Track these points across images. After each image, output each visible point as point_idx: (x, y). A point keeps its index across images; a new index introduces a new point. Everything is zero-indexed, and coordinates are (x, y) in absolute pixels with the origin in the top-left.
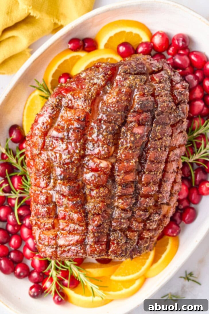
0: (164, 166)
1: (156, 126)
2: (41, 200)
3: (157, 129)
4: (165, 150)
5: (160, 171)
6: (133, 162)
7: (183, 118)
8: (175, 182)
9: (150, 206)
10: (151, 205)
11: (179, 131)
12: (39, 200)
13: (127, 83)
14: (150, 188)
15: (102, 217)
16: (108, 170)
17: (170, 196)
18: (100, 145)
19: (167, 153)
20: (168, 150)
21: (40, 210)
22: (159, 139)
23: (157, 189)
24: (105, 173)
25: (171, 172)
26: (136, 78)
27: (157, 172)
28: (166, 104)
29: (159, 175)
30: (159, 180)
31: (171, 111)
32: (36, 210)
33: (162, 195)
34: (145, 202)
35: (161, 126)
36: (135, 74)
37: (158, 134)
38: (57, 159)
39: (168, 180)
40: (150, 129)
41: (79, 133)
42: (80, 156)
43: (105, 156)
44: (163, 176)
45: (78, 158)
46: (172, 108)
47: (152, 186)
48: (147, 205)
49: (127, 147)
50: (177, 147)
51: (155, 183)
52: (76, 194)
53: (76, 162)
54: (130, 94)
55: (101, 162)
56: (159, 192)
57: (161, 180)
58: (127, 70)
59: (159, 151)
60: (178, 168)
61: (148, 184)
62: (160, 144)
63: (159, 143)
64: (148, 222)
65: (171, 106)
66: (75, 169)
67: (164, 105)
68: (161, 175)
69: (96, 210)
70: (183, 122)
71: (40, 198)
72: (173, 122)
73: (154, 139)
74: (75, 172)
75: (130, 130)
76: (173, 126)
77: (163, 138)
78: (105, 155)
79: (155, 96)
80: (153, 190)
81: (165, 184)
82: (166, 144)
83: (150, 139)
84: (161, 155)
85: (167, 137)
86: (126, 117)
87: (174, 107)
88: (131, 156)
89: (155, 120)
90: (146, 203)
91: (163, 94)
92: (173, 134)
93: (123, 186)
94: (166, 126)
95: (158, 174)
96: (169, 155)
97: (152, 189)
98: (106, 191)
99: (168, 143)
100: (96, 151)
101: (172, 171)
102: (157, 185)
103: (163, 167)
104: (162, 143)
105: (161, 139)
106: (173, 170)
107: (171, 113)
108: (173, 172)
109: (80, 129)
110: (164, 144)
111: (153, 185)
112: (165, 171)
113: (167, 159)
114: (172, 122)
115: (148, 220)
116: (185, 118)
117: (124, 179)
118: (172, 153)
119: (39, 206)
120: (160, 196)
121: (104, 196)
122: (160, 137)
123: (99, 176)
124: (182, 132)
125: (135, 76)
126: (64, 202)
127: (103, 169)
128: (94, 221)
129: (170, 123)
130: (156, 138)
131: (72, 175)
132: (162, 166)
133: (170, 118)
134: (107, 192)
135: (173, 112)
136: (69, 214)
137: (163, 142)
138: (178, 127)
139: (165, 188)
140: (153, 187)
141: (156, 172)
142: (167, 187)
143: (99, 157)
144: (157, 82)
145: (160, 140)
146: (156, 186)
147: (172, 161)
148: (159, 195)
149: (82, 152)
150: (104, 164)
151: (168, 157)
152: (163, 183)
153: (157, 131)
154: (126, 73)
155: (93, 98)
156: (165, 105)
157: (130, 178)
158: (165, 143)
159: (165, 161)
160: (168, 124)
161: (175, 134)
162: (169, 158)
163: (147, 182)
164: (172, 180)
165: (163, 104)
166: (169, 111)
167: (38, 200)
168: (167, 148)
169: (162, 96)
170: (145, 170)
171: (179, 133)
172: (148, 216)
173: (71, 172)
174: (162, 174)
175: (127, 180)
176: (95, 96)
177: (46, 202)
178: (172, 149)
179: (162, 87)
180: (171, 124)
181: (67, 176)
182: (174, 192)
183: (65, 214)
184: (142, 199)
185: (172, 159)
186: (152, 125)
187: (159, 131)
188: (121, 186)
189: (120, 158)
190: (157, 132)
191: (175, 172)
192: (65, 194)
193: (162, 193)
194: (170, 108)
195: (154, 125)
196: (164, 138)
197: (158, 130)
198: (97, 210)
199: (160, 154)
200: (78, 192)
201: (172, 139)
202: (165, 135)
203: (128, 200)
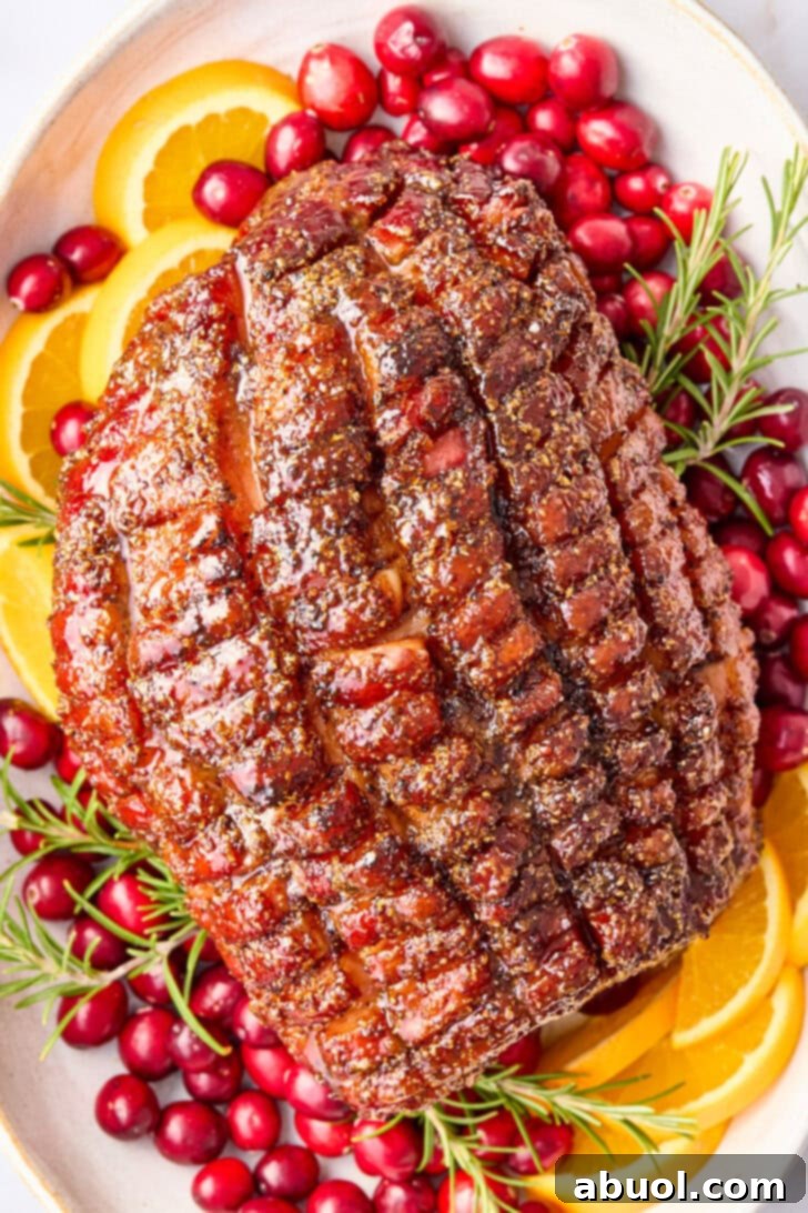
0: (618, 528)
1: (501, 403)
2: (249, 922)
3: (509, 412)
4: (587, 471)
5: (614, 558)
6: (495, 586)
7: (583, 314)
8: (692, 565)
9: (654, 703)
10: (656, 696)
11: (593, 369)
12: (241, 926)
13: (298, 310)
14: (616, 639)
15: (502, 850)
16: (419, 671)
17: (706, 623)
18: (342, 592)
19: (600, 473)
20: (593, 461)
21: (268, 956)
22: (540, 444)
23: (641, 629)
24: (416, 689)
25: (656, 537)
26: (322, 273)
27: (606, 566)
28: (490, 301)
29: (619, 575)
30: (628, 591)
31: (521, 316)
32: (253, 965)
33: (674, 636)
34: (630, 702)
35: (518, 393)
36: (311, 261)
37: (525, 427)
38: (214, 740)
39: (662, 568)
40: (482, 426)
41: (236, 597)
42: (288, 677)
43: (382, 624)
44: (636, 567)
45: (286, 688)
46: (519, 301)
47: (619, 628)
48: (641, 708)
49: (441, 540)
50: (623, 433)
51: (620, 611)
52: (359, 823)
53: (289, 706)
54: (336, 342)
55: (382, 656)
56: (656, 633)
57: (638, 587)
58: (275, 264)
59: (564, 487)
60: (673, 505)
61: (598, 629)
62: (553, 457)
63: (549, 456)
64: (683, 763)
65: (510, 295)
66: (298, 734)
67: (483, 307)
68: (625, 568)
69: (468, 838)
70: (589, 327)
71: (238, 915)
72: (554, 352)
73: (524, 454)
74: (306, 743)
75: (415, 472)
76: (561, 364)
77: (551, 429)
78: (380, 619)
79: (429, 296)
80: (631, 643)
81: (662, 591)
82: (577, 445)
83: (507, 464)
84: (580, 497)
85: (565, 416)
86: (373, 436)
87: (526, 294)
88: (474, 568)
89: (482, 386)
90: (634, 703)
91: (455, 271)
92: (581, 394)
93: (511, 692)
94: (537, 379)
95: (613, 569)
96: (613, 480)
97: (625, 637)
98: (458, 747)
99: (581, 437)
100: (338, 620)
101: (656, 528)
102: (634, 611)
103: (614, 535)
104: (561, 451)
105: (546, 437)
106: (661, 522)
107: (525, 324)
108: (663, 533)
109: (232, 579)
110: (570, 449)
111: (620, 623)
112: (630, 544)
113: (612, 499)
114: (550, 353)
115: (680, 760)
116: (588, 311)
117: (499, 664)
118: (616, 467)
119: (254, 945)
120: (668, 648)
121: (464, 771)
122: (538, 432)
123: (401, 711)
124: (607, 367)
125: (315, 266)
126: (334, 880)
127: (399, 677)
128: (484, 880)
129: (545, 363)
130: (528, 447)
131: (303, 759)
132: (608, 531)
133: (535, 342)
134: (464, 749)
135: (532, 313)
136: (380, 909)
137: (559, 445)
138: (584, 356)
139: (669, 608)
140: (626, 630)
141: (601, 571)
142: (676, 595)
143: (360, 636)
144: (410, 240)
145: (547, 445)
146: (632, 619)
147: (636, 494)
148: (663, 645)
149: (289, 659)
150: (392, 655)
151: (612, 486)
152: (651, 592)
153: (514, 418)
154: (277, 273)
155: (210, 439)
156: (489, 307)
157: (522, 643)
158: (571, 442)
159: (609, 508)
160: (542, 368)
161: (585, 390)
162: (619, 489)
163: (591, 624)
164: (677, 562)
165: (478, 306)
166: (514, 320)
167: (235, 926)
168: (590, 459)
169: (456, 282)
170: (558, 588)
171: (601, 376)
172: (669, 744)
173: (294, 753)
174: (627, 561)
175: (514, 662)
176: (215, 429)
177: (272, 916)
178: (609, 448)
179: (436, 249)
180: (549, 362)
181: (287, 776)
182: (713, 598)
183: (367, 920)
184: (612, 694)
185: (631, 486)
186: (486, 410)
187: (520, 415)
188: (508, 697)
189: (441, 598)
190: (516, 422)
191: (668, 525)
192: (320, 849)
193: (671, 629)
194: (513, 306)
195: (491, 404)
196: (556, 428)
197: (516, 411)
198: (472, 835)
199: (573, 494)
200: (364, 811)
201: (586, 415)
202: (554, 413)
203: (561, 734)
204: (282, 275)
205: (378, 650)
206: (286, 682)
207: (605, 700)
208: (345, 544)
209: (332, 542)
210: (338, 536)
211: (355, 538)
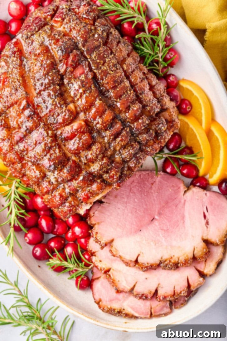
0: (128, 82)
1: (91, 56)
2: (57, 201)
3: (93, 58)
4: (117, 69)
5: (128, 89)
6: (98, 102)
7: (109, 30)
8: (152, 88)
9: (147, 124)
10: (147, 122)
11: (115, 43)
12: (56, 203)
13: (36, 44)
14: (133, 110)
15: (116, 169)
16: (83, 128)
17: (159, 102)
18: (59, 112)
19: (121, 69)
20: (118, 66)
21: (64, 209)
22: (103, 65)
23: (139, 106)
24: (83, 133)
25: (140, 82)
26: (40, 34)
27: (127, 92)
28: (83, 31)
29: (131, 94)
30: (134, 97)
31: (92, 34)
32: (61, 213)
33: (149, 106)
34: (141, 125)
35: (95, 53)
36: (37, 32)
37: (98, 61)
39: (142, 90)
40: (87, 63)
41: (34, 119)
42: (51, 137)
43: (71, 118)
44: (135, 91)
45: (51, 140)
46: (91, 30)
47: (133, 107)
48: (144, 126)
49: (81, 93)
50: (126, 58)
51: (133, 102)
52: (77, 169)
53: (53, 144)
54: (46, 50)
55: (73, 126)
56: (144, 107)
57: (137, 96)
58: (28, 35)
59: (111, 74)
60: (144, 73)
61: (128, 108)
62: (107, 67)
63: (106, 67)
64: (159, 138)
65: (88, 29)
66: (57, 151)
67: (82, 33)
68: (132, 91)
69: (104, 168)
70: (111, 33)
71: (54, 200)
72: (103, 41)
73: (99, 68)
74: (60, 152)
75: (72, 77)
76: (105, 43)
77: (105, 60)
78: (70, 117)
79: (68, 33)
80: (137, 110)
81: (144, 95)
82: (113, 63)
83: (95, 71)
84: (116, 76)
85: (109, 56)
86: (59, 71)
87: (93, 28)
88: (91, 98)
89: (85, 53)
90: (142, 125)
91: (73, 26)
92: (113, 50)
93: (109, 129)
94: (99, 48)
95: (129, 92)
96: (125, 70)
97: (135, 109)
98: (98, 145)
99: (114, 61)
100: (60, 119)
101: (139, 80)
102: (137, 102)
104: (109, 65)
105: (105, 62)
106: (140, 78)
107: (94, 35)
108: (142, 81)
109: (32, 115)
110: (111, 64)
111: (133, 105)
112: (133, 85)
113: (126, 75)
114: (101, 41)
116: (110, 29)
117: (104, 122)
118: (125, 67)
119: (60, 207)
120: (148, 109)
121: (100, 151)
122: (102, 61)
123: (80, 139)
124: (119, 42)
125: (38, 33)
126: (75, 185)
127: (78, 130)
128: (113, 177)
129: (101, 44)
130: (100, 66)
131: (59, 157)
132: (126, 83)
133: (97, 39)
134: (99, 146)
135: (95, 32)
136: (88, 190)
137: (108, 64)
138: (111, 40)
139: (146, 99)
140: (135, 107)
141: (126, 93)
142: (148, 96)
143: (67, 122)
144: (61, 21)
145: (105, 64)
146: (137, 104)
147: (132, 72)
148: (147, 109)
149: (50, 132)
150: (75, 125)
151: (125, 72)
152: (141, 96)
153: (95, 59)
154: (29, 37)
155: (21, 82)
156: (83, 33)
157: (108, 116)
158: (111, 62)
159: (125, 77)
160: (100, 45)
161: (113, 49)
162: (127, 72)
163: (126, 107)
164: (147, 88)
165: (80, 33)
166: (91, 35)
167: (55, 203)
168: (117, 66)
169: (74, 28)
170: (115, 100)
171: (117, 45)
172: (154, 134)
173: (57, 156)
174: (133, 90)
175: (107, 121)
176: (21, 79)
177: (63, 199)
178: (122, 62)
179: (68, 22)
180: (102, 43)
181: (57, 161)
182: (159, 95)
183: (86, 194)
184: (135, 124)
185: (130, 71)
186: (87, 59)
187: (96, 58)
188: (108, 130)
189: (84, 108)
190: (96, 60)
191: (143, 79)
192: (69, 178)
193: (148, 105)
194: (90, 31)
195: (88, 57)
196: (107, 60)
197: (95, 57)
199: (114, 75)
200: (79, 166)
201: (115, 55)
202: (105, 56)
203: (123, 134)
204: (30, 37)
205: (72, 125)
206: (51, 139)
207: (134, 126)
208: (58, 100)
209: (54, 100)
210: (56, 98)
211: (60, 98)
